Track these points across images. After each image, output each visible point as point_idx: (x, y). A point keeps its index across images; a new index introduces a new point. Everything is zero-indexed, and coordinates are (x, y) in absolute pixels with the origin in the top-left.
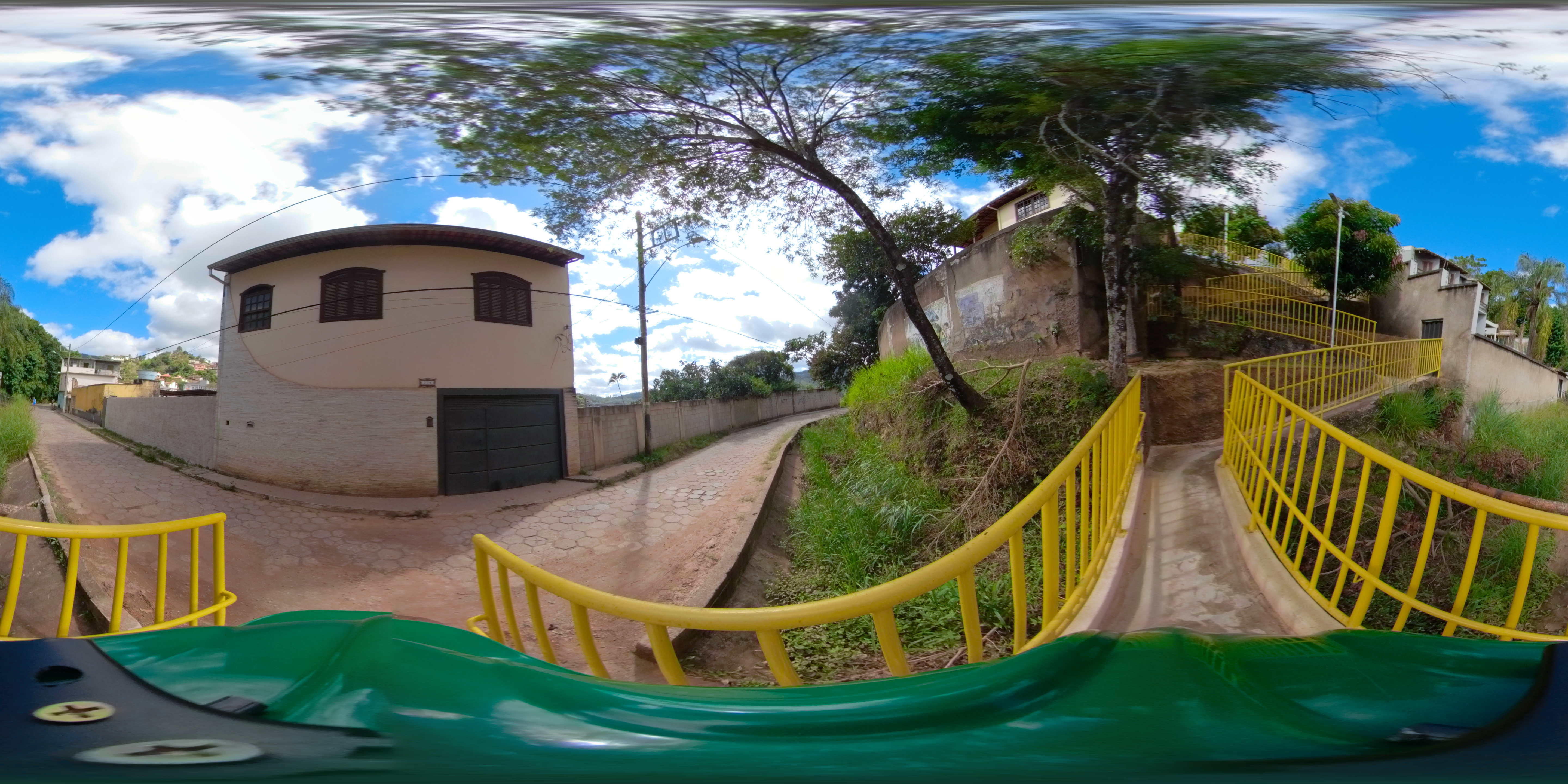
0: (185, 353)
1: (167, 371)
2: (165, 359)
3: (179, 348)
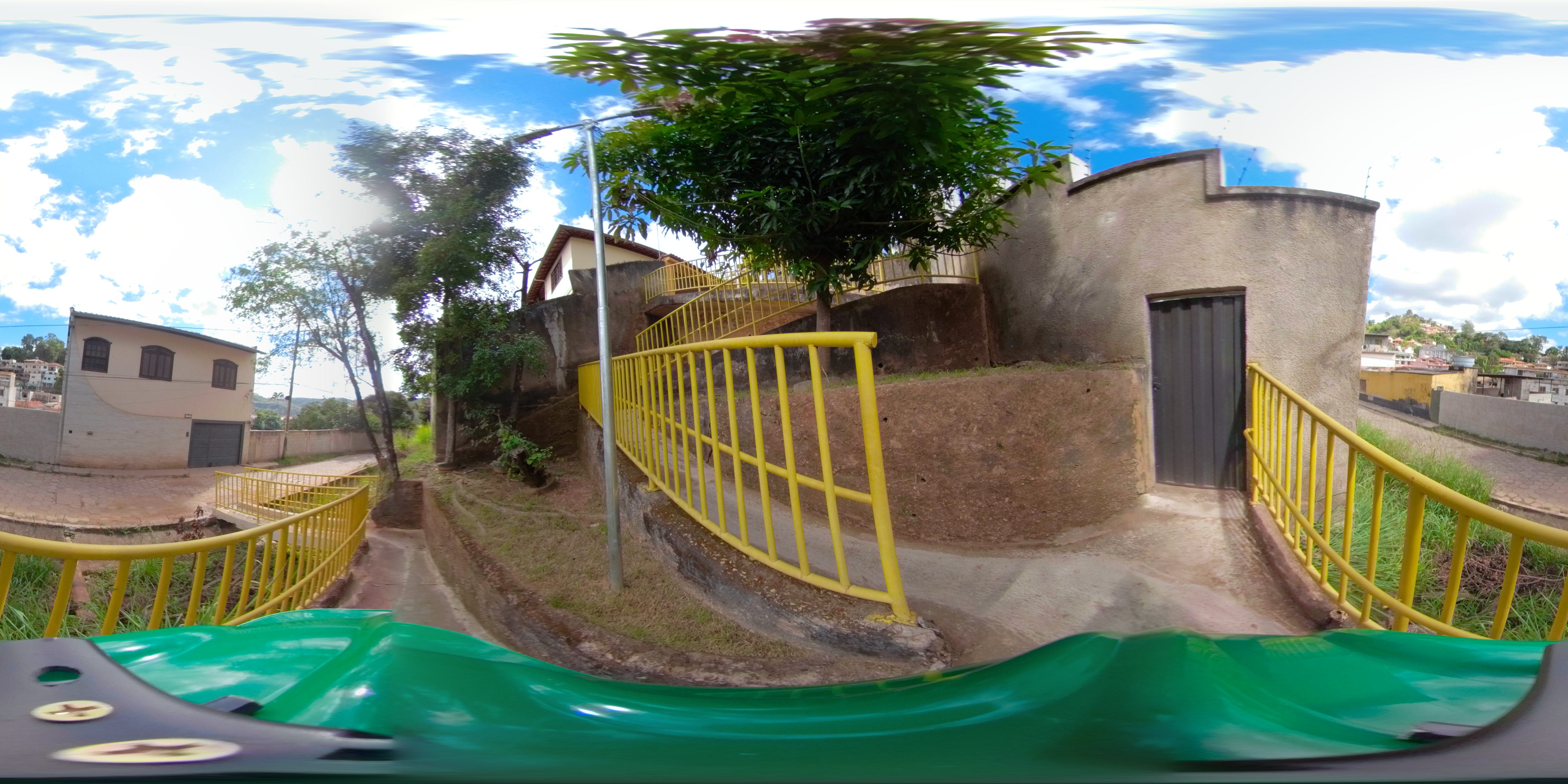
0: (1415, 316)
1: (1398, 335)
2: (1395, 322)
3: (1409, 312)
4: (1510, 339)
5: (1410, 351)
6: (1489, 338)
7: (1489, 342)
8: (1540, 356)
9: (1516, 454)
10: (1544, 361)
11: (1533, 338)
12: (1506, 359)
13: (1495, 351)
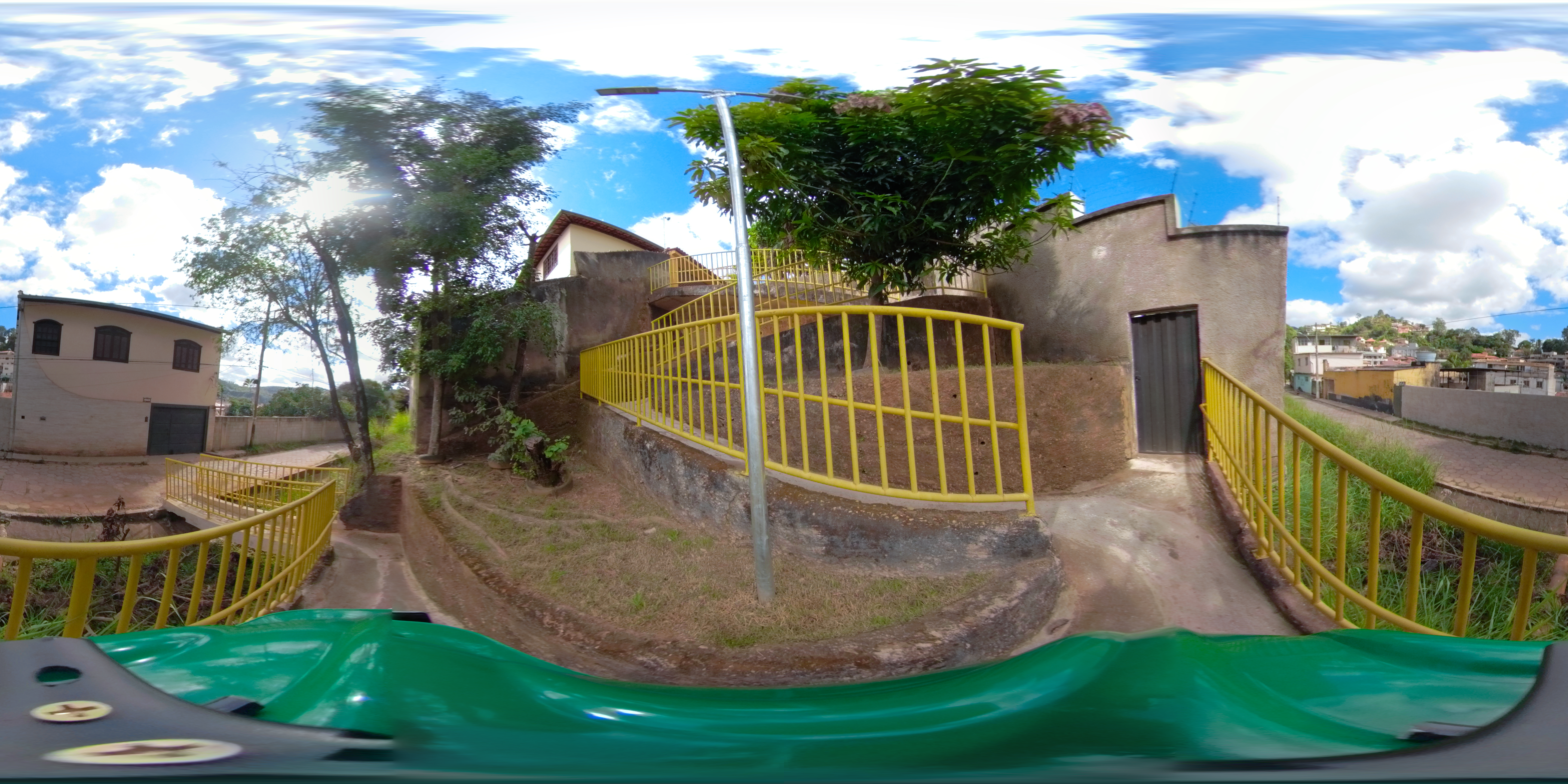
0: (1387, 316)
1: (1371, 336)
2: (1366, 323)
3: (1380, 312)
4: (1484, 336)
5: (1382, 351)
6: (1461, 335)
7: (1461, 339)
8: (1513, 350)
9: (1472, 443)
10: (1517, 355)
11: (1506, 332)
12: (1478, 354)
13: (1468, 350)
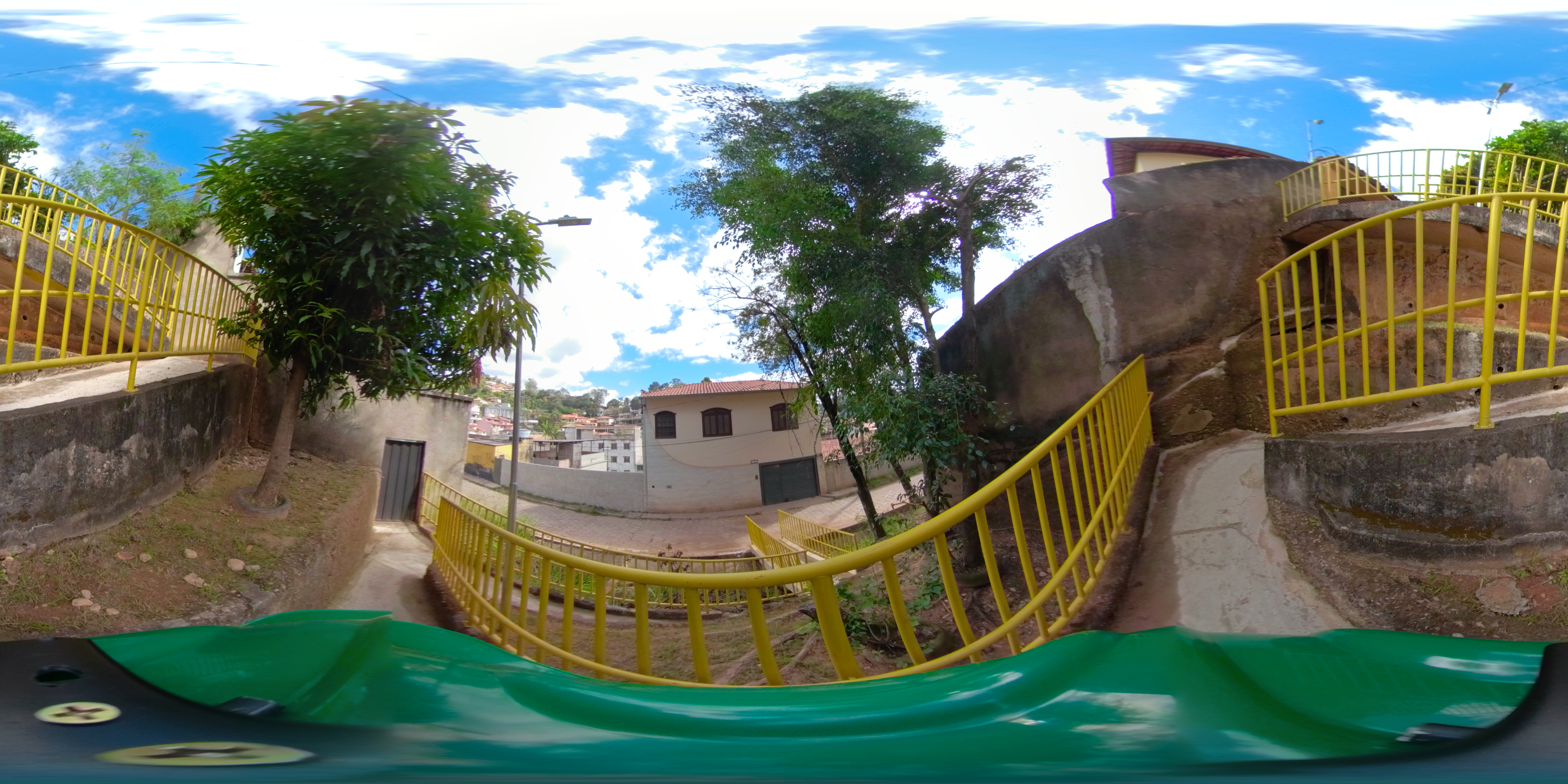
4: (573, 394)
6: (552, 395)
7: (551, 399)
8: (602, 410)
9: (561, 507)
10: (606, 415)
11: (594, 392)
12: (569, 416)
13: (558, 408)
